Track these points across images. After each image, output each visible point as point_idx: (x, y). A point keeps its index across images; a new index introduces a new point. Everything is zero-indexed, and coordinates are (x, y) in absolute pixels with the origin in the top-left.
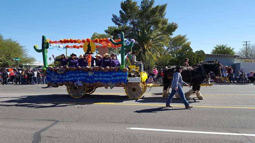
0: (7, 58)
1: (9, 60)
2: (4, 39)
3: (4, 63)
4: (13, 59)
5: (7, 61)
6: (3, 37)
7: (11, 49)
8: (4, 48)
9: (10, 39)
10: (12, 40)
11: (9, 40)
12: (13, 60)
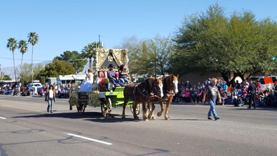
0: (261, 58)
1: (264, 61)
2: (257, 20)
3: (254, 68)
4: (272, 58)
5: (260, 64)
6: (254, 17)
7: (269, 39)
8: (255, 39)
9: (268, 18)
10: (271, 21)
11: (266, 21)
12: (271, 61)
